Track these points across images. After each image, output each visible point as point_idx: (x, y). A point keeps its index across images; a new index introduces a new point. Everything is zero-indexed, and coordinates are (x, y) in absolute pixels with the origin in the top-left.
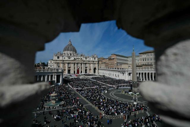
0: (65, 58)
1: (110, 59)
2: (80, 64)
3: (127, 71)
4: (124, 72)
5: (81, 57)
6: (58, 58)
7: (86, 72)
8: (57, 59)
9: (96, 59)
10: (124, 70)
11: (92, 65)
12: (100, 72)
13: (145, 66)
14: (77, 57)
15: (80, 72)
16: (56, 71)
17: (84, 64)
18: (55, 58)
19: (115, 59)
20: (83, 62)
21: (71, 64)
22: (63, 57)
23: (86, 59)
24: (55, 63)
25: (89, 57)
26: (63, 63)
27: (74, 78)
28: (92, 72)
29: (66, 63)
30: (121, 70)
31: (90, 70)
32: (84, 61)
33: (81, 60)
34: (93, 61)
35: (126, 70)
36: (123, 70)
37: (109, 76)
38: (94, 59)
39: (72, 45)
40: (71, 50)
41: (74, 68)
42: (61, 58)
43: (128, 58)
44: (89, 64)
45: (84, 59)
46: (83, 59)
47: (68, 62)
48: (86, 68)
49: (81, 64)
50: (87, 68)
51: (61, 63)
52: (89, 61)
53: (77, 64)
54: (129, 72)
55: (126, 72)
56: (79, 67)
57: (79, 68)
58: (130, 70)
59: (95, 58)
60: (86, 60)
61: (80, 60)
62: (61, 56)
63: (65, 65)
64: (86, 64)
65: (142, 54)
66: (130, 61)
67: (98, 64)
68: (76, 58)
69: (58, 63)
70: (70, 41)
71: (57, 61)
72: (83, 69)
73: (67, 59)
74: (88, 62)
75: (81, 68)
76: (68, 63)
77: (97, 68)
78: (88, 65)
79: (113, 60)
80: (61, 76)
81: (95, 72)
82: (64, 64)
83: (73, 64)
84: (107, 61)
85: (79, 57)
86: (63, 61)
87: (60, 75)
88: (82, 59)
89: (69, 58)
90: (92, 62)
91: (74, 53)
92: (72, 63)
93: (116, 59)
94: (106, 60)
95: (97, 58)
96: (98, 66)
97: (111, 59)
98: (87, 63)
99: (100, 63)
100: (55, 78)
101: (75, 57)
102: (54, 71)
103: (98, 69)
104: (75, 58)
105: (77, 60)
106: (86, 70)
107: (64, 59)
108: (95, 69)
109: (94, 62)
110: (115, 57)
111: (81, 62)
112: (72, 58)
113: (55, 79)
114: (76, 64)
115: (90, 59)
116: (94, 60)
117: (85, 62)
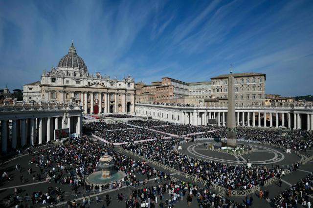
0: (67, 81)
1: (159, 87)
2: (100, 95)
3: (197, 109)
4: (190, 111)
5: (103, 82)
6: (53, 80)
7: (111, 111)
8: (50, 83)
9: (132, 87)
10: (191, 107)
11: (123, 97)
12: (139, 111)
13: (222, 101)
14: (95, 81)
15: (100, 110)
16: (68, 109)
17: (107, 94)
18: (47, 81)
19: (169, 87)
20: (105, 91)
21: (82, 95)
22: (64, 78)
23: (112, 85)
24: (47, 91)
25: (117, 82)
26: (64, 92)
27: (94, 122)
28: (123, 111)
29: (72, 92)
30: (186, 107)
31: (119, 107)
32: (108, 89)
33: (102, 87)
34: (126, 90)
35: (195, 107)
36: (188, 107)
37: (159, 119)
38: (127, 85)
39: (76, 54)
40: (76, 66)
41: (88, 102)
42: (59, 81)
43: (188, 85)
44: (117, 94)
45: (108, 85)
46: (105, 84)
47: (74, 90)
48: (112, 102)
49: (103, 95)
50: (114, 103)
51: (60, 92)
52: (118, 90)
53: (95, 93)
54: (200, 111)
55: (195, 111)
56: (98, 101)
57: (98, 103)
58: (201, 107)
59: (129, 84)
60: (111, 87)
61: (99, 86)
62: (59, 77)
63: (68, 95)
64: (111, 94)
65: (216, 80)
66: (192, 91)
67: (135, 95)
68: (91, 82)
69: (53, 92)
70: (73, 46)
71: (50, 86)
72: (106, 105)
73: (72, 83)
74: (116, 91)
75: (103, 103)
76: (76, 93)
77: (133, 103)
78: (115, 97)
79: (166, 88)
80: (79, 119)
81: (128, 110)
82: (66, 94)
83: (86, 95)
84: (152, 90)
85: (99, 81)
86: (65, 87)
87: (77, 117)
88: (103, 84)
89: (78, 82)
90: (124, 91)
91: (83, 71)
92: (84, 93)
93: (172, 87)
94: (149, 88)
95: (133, 84)
96: (135, 98)
97: (162, 87)
98: (114, 93)
99: (138, 93)
100: (66, 123)
101: (89, 81)
102: (64, 109)
103: (135, 105)
104: (89, 83)
105: (94, 86)
106: (111, 107)
107: (65, 84)
108: (129, 104)
109: (128, 92)
110: (169, 84)
111: (101, 91)
112: (84, 83)
113: (66, 125)
114: (92, 95)
115: (120, 85)
116: (127, 87)
117: (110, 91)
